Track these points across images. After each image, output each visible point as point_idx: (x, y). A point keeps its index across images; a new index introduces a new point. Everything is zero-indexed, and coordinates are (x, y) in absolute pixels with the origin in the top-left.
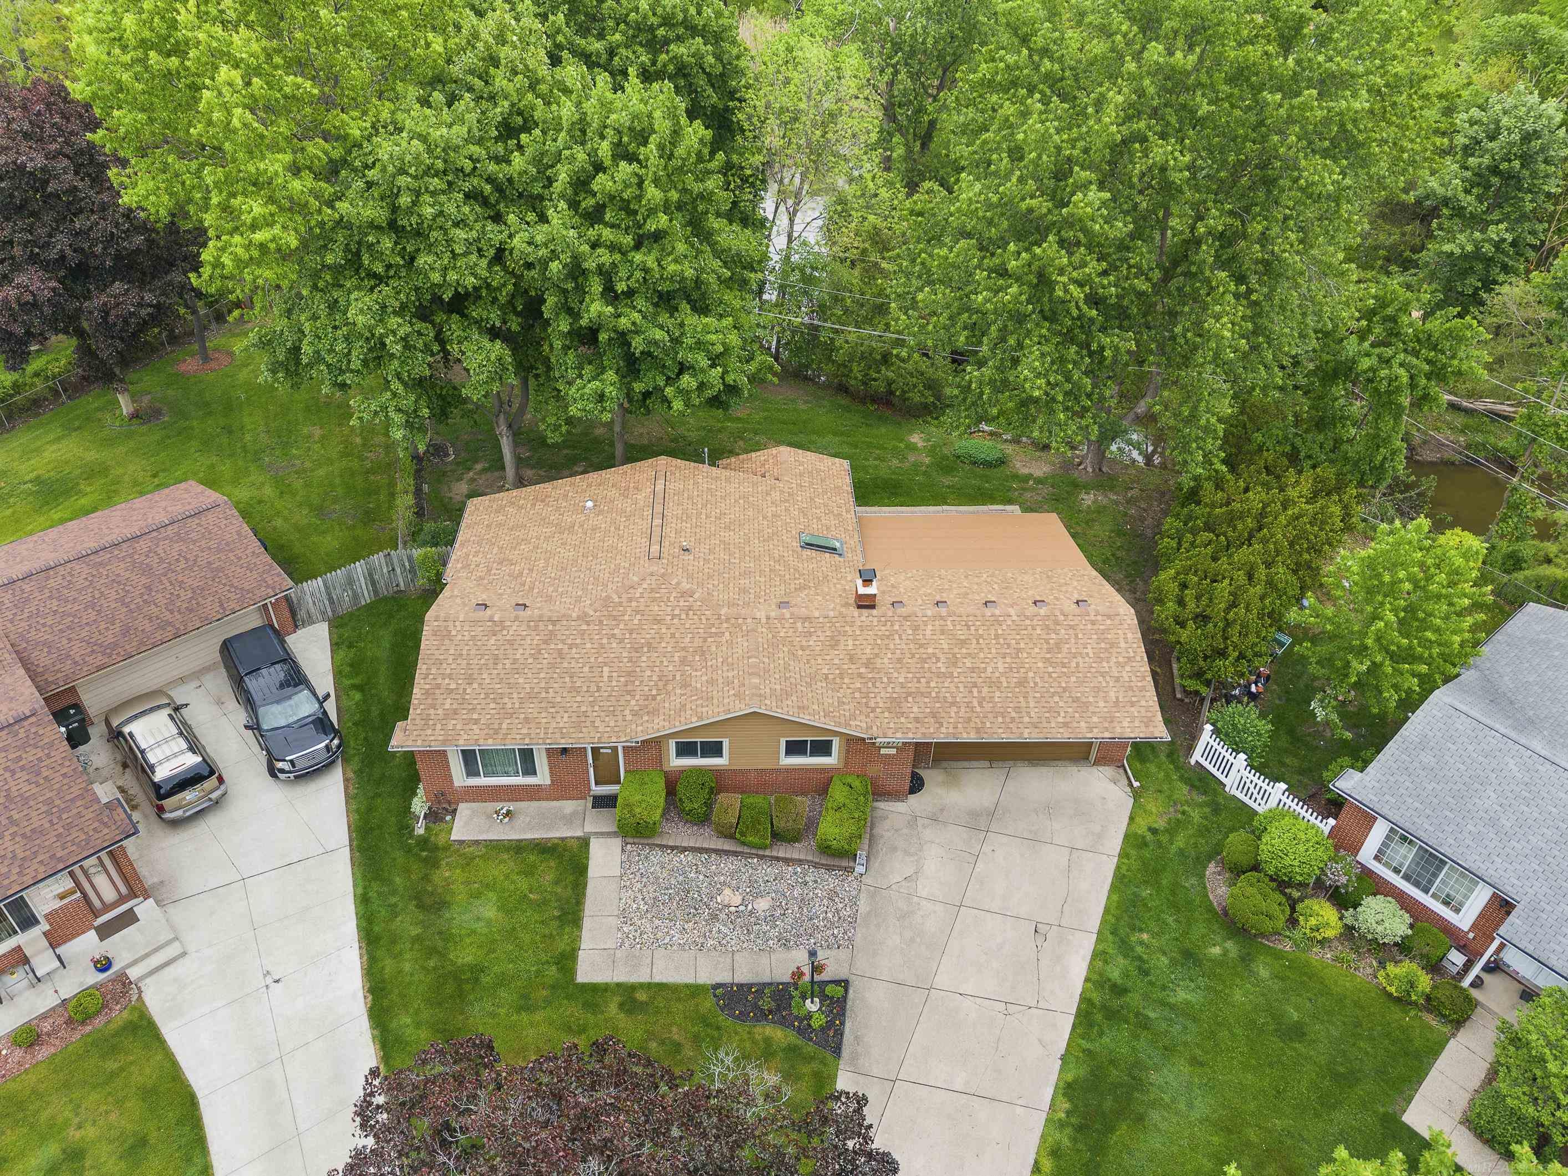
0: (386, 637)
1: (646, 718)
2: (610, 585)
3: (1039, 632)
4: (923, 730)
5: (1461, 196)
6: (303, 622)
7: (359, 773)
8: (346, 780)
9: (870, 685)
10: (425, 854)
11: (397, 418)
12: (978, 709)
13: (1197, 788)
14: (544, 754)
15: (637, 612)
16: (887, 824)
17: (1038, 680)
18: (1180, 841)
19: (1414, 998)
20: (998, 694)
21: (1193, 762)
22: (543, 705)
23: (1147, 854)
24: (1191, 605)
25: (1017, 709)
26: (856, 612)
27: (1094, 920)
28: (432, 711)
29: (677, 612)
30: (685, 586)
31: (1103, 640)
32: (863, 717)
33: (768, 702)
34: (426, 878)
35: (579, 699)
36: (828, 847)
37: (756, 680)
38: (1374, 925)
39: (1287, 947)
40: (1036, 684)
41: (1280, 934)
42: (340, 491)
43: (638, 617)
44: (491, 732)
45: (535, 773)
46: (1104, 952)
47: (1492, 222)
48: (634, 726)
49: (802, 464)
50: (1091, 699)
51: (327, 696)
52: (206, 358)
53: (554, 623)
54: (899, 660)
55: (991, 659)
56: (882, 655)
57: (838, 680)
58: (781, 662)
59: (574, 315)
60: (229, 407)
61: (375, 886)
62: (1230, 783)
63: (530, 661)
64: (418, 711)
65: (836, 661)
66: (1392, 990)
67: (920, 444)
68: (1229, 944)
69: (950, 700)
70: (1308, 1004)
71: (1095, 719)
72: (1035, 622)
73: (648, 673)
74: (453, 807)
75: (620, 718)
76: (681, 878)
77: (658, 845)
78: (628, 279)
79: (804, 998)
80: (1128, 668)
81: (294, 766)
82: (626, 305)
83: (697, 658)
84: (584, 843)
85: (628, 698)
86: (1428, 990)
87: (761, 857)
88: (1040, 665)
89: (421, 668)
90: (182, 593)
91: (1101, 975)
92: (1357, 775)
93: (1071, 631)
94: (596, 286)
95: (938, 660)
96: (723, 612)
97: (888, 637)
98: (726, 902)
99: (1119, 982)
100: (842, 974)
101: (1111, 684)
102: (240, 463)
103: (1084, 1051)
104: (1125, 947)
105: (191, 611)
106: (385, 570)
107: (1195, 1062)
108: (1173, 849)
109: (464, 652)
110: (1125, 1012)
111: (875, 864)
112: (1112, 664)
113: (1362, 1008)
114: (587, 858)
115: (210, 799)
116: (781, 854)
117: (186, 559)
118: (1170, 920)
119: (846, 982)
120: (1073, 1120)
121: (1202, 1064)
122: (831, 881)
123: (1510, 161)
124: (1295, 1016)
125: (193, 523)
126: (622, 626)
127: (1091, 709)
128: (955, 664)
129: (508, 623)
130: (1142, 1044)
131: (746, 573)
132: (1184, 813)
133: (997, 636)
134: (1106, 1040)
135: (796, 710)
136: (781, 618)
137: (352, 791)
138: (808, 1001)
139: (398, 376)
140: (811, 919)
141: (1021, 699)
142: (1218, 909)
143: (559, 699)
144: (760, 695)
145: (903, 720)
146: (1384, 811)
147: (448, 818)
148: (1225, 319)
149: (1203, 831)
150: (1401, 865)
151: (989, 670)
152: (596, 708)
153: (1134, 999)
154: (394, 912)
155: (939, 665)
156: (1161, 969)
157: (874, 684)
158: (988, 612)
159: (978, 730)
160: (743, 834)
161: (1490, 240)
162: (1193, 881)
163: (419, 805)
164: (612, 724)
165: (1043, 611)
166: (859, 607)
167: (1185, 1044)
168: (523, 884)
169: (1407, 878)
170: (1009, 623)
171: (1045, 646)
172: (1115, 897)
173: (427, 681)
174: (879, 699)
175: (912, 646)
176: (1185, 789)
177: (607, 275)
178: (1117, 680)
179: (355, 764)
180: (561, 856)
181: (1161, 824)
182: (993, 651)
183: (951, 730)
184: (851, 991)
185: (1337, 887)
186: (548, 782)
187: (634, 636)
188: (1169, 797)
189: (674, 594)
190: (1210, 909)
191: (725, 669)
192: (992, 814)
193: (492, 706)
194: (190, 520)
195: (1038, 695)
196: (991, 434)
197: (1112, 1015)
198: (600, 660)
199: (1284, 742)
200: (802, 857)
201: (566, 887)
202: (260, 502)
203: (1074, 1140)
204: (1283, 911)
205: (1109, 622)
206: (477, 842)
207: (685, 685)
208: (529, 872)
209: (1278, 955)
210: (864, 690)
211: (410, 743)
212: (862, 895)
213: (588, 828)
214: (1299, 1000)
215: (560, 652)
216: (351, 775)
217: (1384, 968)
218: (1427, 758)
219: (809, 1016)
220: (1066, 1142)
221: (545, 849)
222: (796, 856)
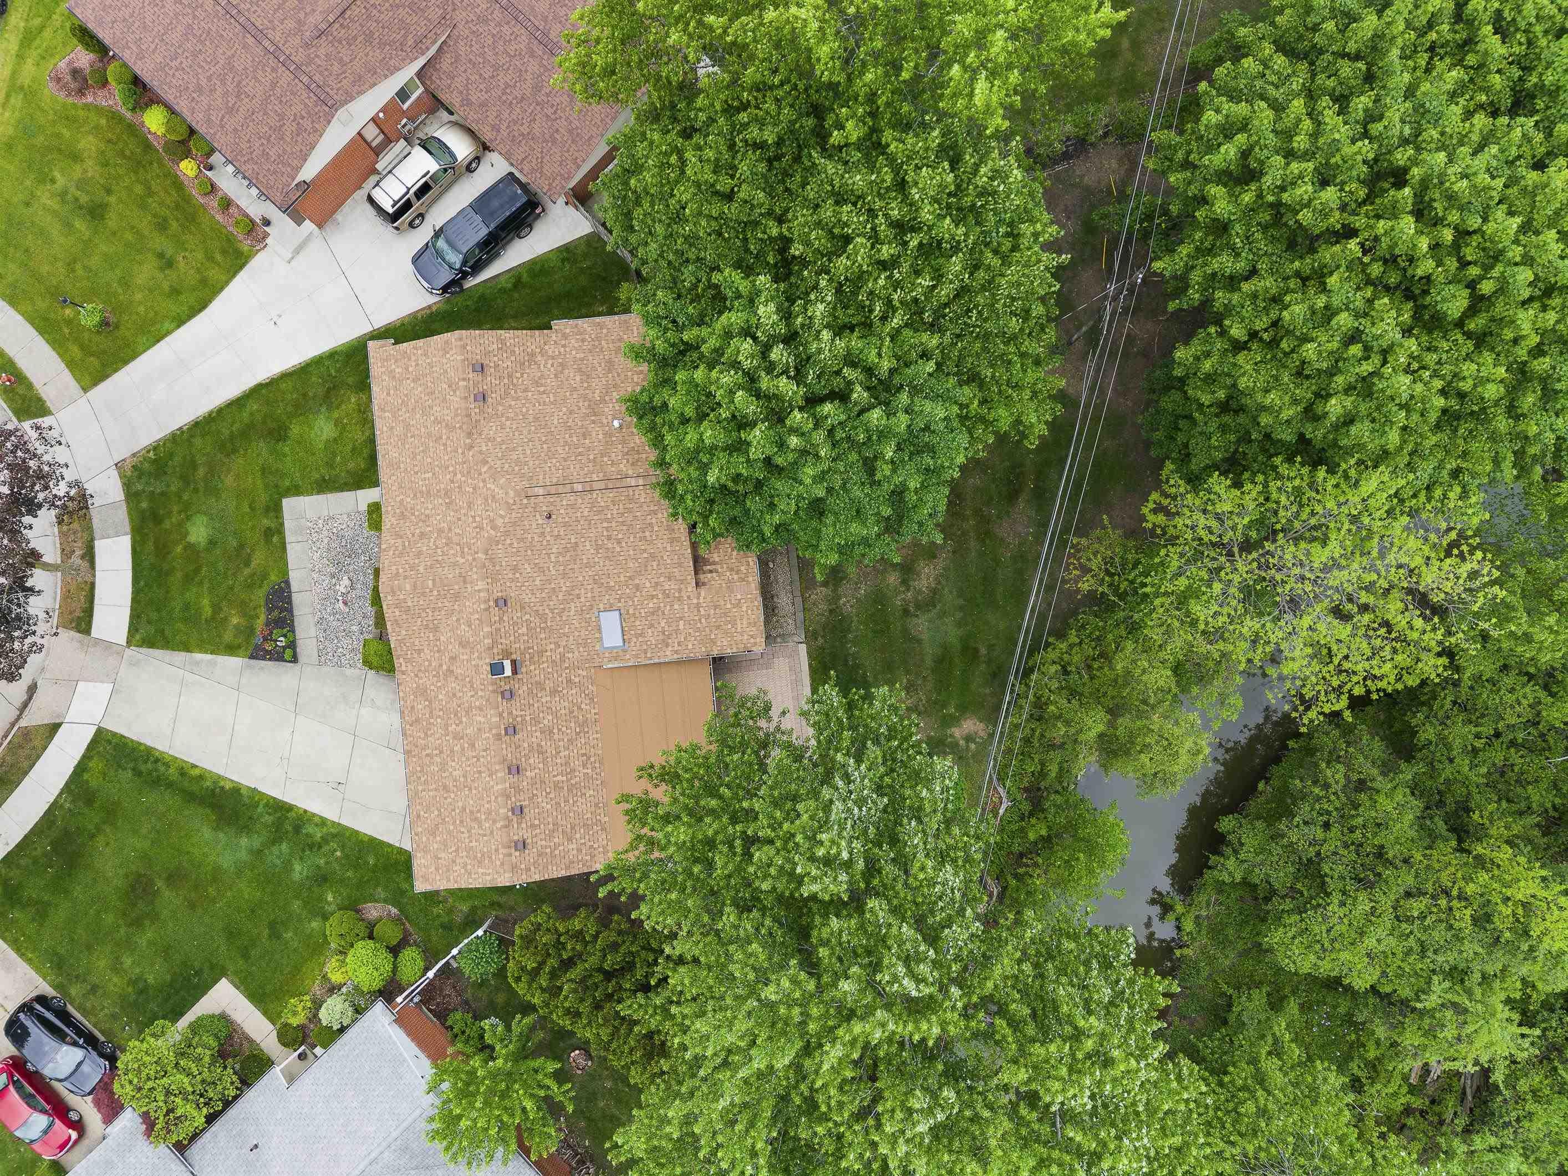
12: (424, 753)
17: (449, 799)
20: (436, 769)
31: (483, 855)
46: (325, 825)
50: (438, 838)
54: (453, 695)
55: (461, 765)
68: (336, 906)
69: (429, 732)
70: (294, 947)
72: (493, 803)
73: (431, 508)
75: (397, 493)
79: (284, 636)
83: (444, 541)
84: (375, 485)
85: (412, 496)
88: (460, 802)
91: (309, 820)
93: (488, 831)
95: (458, 725)
98: (341, 581)
99: (304, 831)
100: (301, 659)
101: (450, 856)
103: (259, 802)
104: (329, 839)
107: (253, 866)
110: (283, 830)
112: (465, 859)
119: (296, 661)
120: (219, 791)
121: (251, 870)
124: (286, 936)
127: (431, 839)
128: (455, 738)
130: (263, 837)
133: (478, 770)
134: (265, 816)
138: (282, 639)
141: (434, 786)
143: (407, 447)
151: (453, 764)
152: (403, 477)
153: (292, 838)
155: (454, 726)
156: (314, 859)
157: (435, 676)
159: (409, 752)
164: (394, 488)
170: (491, 783)
171: (474, 806)
172: (367, 839)
174: (426, 679)
178: (454, 859)
180: (368, 470)
182: (467, 767)
183: (407, 732)
184: (290, 664)
187: (457, 490)
193: (399, 401)
197: (281, 822)
203: (207, 789)
220: (207, 784)
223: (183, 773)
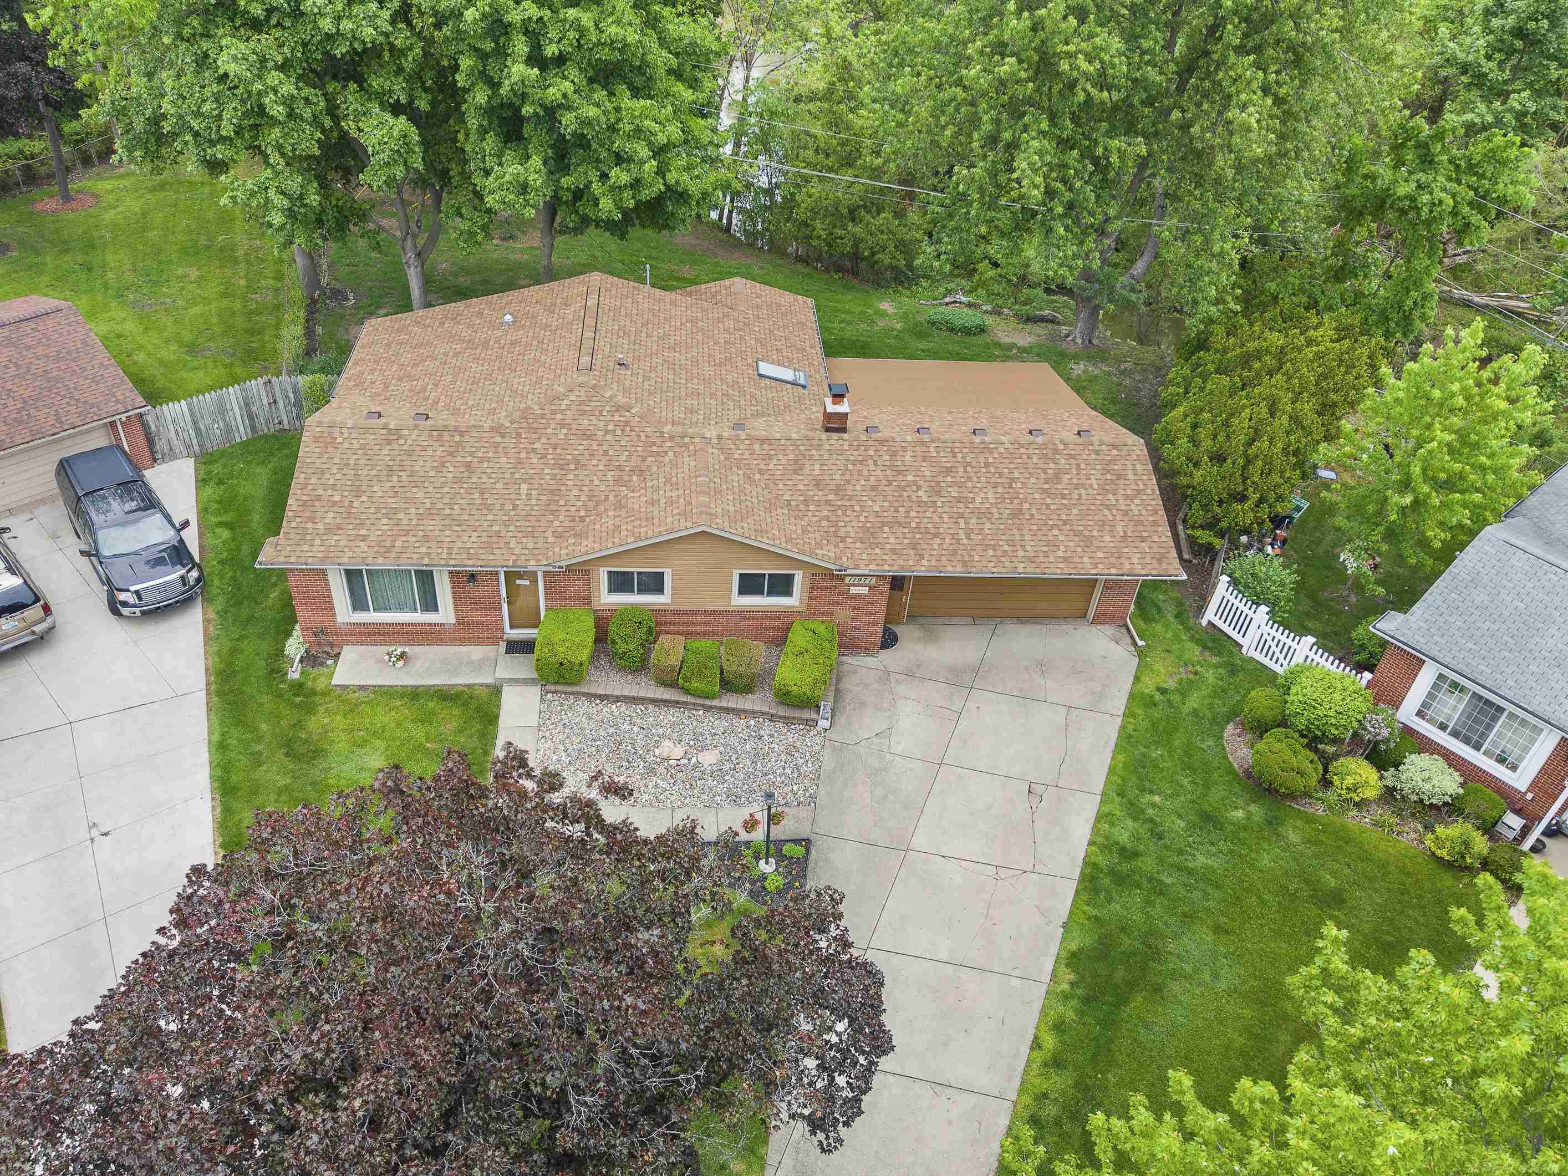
0: (263, 474)
1: (572, 540)
2: (530, 396)
3: (1035, 460)
4: (902, 563)
5: (1483, 61)
6: (163, 455)
7: (222, 614)
8: (206, 621)
9: (840, 513)
10: (298, 699)
11: (278, 200)
12: (965, 541)
13: (1210, 649)
14: (446, 577)
15: (563, 425)
16: (854, 679)
17: (1034, 511)
18: (1193, 701)
19: (1469, 861)
20: (988, 525)
21: (1204, 622)
22: (446, 522)
23: (1156, 714)
24: (1207, 444)
25: (1011, 543)
26: (824, 436)
27: (1098, 780)
28: (310, 525)
29: (611, 427)
30: (621, 399)
31: (1108, 472)
32: (831, 547)
33: (720, 521)
34: (298, 725)
35: (490, 517)
36: (787, 694)
37: (704, 499)
38: (1420, 783)
39: (1320, 811)
40: (1032, 516)
41: (1311, 797)
42: (218, 329)
43: (564, 431)
44: (382, 550)
45: (436, 609)
46: (1110, 814)
47: (1514, 91)
48: (557, 550)
49: (759, 296)
50: (1095, 533)
51: (186, 524)
52: (67, 198)
53: (462, 434)
54: (874, 488)
55: (981, 489)
56: (853, 482)
57: (802, 507)
58: (736, 484)
59: (494, 85)
60: (90, 245)
61: (236, 732)
62: (1248, 643)
63: (432, 473)
64: (294, 525)
65: (801, 487)
66: (1443, 853)
67: (891, 311)
68: (1254, 808)
69: (933, 531)
70: (1347, 871)
71: (1100, 554)
72: (1031, 451)
73: (575, 492)
74: (336, 650)
75: (541, 540)
76: (611, 730)
77: (584, 694)
78: (560, 40)
79: (758, 858)
80: (1137, 501)
81: (140, 599)
82: (556, 75)
83: (635, 478)
84: (496, 691)
85: (551, 518)
86: (1485, 852)
87: (708, 709)
88: (1037, 496)
89: (299, 477)
90: (10, 402)
91: (1107, 838)
92: (1401, 617)
93: (1073, 461)
94: (521, 46)
95: (919, 488)
96: (666, 429)
97: (861, 462)
98: (665, 755)
99: (1129, 845)
100: (804, 832)
101: (1119, 518)
102: (99, 298)
103: (1089, 918)
104: (1134, 811)
105: (20, 422)
106: (265, 401)
107: (1218, 930)
108: (1187, 708)
109: (352, 462)
110: (1137, 877)
111: (841, 719)
112: (1119, 497)
113: (1408, 874)
114: (499, 707)
115: (33, 633)
116: (732, 705)
117: (17, 366)
118: (1185, 782)
119: (808, 841)
120: (1079, 992)
121: (1227, 932)
122: (790, 735)
123: (1537, 20)
124: (1333, 883)
125: (28, 327)
126: (544, 440)
127: (1096, 544)
128: (939, 494)
129: (406, 432)
130: (1158, 910)
131: (696, 394)
132: (1196, 673)
133: (987, 465)
134: (1115, 907)
135: (753, 533)
136: (736, 439)
137: (213, 632)
138: (762, 862)
139: (280, 148)
140: (766, 774)
141: (1015, 531)
142: (1240, 772)
143: (466, 517)
144: (711, 514)
145: (877, 551)
146: (1434, 653)
147: (330, 662)
148: (1251, 109)
149: (1221, 692)
150: (1449, 718)
151: (978, 500)
152: (512, 528)
153: (1148, 864)
154: (257, 759)
155: (920, 493)
156: (1177, 833)
157: (844, 512)
158: (977, 439)
159: (965, 564)
160: (686, 680)
161: (1511, 109)
162: (1210, 742)
163: (294, 646)
164: (531, 545)
165: (1040, 440)
166: (828, 430)
167: (1208, 910)
168: (419, 733)
169: (1455, 734)
170: (1002, 450)
171: (1042, 476)
172: (1121, 758)
173: (305, 492)
174: (849, 529)
175: (888, 473)
176: (1197, 650)
177: (534, 32)
178: (1126, 513)
179: (219, 604)
180: (466, 704)
181: (1171, 684)
182: (983, 479)
183: (934, 563)
184: (813, 852)
185: (1377, 743)
186: (452, 620)
187: (558, 451)
188: (1179, 657)
189: (607, 408)
190: (1231, 771)
191: (668, 488)
192: (976, 671)
193: (385, 521)
194: (24, 324)
195: (1035, 528)
196: (970, 305)
197: (1121, 880)
198: (517, 476)
199: (1306, 604)
200: (756, 708)
201: (471, 736)
202: (119, 336)
203: (1080, 1013)
204: (1316, 769)
205: (1115, 452)
206: (363, 688)
207: (619, 506)
208: (426, 719)
209: (1311, 819)
210: (833, 518)
211: (281, 559)
212: (826, 751)
213: (502, 673)
214: (1337, 866)
215: (468, 465)
216: (212, 616)
217: (1433, 832)
218: (1481, 597)
219: (763, 878)
220: (1071, 1014)
221: (445, 695)
222: (748, 706)
223: (1056, 1063)
